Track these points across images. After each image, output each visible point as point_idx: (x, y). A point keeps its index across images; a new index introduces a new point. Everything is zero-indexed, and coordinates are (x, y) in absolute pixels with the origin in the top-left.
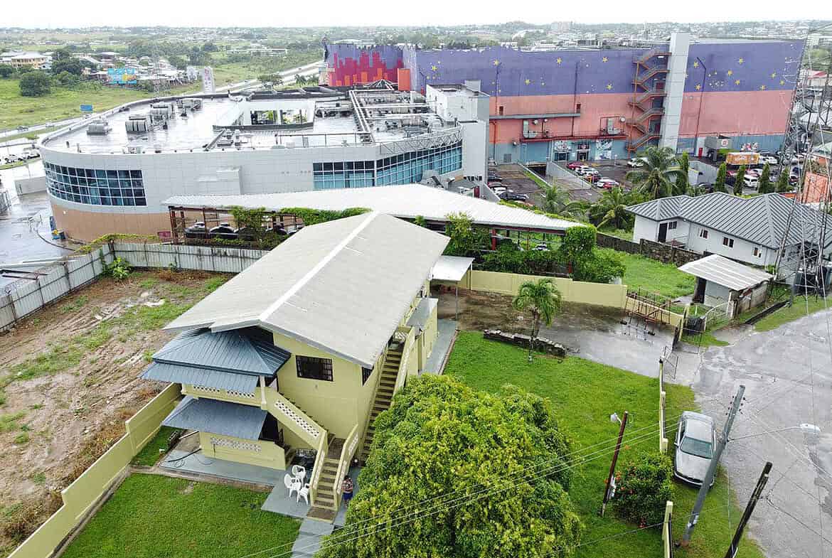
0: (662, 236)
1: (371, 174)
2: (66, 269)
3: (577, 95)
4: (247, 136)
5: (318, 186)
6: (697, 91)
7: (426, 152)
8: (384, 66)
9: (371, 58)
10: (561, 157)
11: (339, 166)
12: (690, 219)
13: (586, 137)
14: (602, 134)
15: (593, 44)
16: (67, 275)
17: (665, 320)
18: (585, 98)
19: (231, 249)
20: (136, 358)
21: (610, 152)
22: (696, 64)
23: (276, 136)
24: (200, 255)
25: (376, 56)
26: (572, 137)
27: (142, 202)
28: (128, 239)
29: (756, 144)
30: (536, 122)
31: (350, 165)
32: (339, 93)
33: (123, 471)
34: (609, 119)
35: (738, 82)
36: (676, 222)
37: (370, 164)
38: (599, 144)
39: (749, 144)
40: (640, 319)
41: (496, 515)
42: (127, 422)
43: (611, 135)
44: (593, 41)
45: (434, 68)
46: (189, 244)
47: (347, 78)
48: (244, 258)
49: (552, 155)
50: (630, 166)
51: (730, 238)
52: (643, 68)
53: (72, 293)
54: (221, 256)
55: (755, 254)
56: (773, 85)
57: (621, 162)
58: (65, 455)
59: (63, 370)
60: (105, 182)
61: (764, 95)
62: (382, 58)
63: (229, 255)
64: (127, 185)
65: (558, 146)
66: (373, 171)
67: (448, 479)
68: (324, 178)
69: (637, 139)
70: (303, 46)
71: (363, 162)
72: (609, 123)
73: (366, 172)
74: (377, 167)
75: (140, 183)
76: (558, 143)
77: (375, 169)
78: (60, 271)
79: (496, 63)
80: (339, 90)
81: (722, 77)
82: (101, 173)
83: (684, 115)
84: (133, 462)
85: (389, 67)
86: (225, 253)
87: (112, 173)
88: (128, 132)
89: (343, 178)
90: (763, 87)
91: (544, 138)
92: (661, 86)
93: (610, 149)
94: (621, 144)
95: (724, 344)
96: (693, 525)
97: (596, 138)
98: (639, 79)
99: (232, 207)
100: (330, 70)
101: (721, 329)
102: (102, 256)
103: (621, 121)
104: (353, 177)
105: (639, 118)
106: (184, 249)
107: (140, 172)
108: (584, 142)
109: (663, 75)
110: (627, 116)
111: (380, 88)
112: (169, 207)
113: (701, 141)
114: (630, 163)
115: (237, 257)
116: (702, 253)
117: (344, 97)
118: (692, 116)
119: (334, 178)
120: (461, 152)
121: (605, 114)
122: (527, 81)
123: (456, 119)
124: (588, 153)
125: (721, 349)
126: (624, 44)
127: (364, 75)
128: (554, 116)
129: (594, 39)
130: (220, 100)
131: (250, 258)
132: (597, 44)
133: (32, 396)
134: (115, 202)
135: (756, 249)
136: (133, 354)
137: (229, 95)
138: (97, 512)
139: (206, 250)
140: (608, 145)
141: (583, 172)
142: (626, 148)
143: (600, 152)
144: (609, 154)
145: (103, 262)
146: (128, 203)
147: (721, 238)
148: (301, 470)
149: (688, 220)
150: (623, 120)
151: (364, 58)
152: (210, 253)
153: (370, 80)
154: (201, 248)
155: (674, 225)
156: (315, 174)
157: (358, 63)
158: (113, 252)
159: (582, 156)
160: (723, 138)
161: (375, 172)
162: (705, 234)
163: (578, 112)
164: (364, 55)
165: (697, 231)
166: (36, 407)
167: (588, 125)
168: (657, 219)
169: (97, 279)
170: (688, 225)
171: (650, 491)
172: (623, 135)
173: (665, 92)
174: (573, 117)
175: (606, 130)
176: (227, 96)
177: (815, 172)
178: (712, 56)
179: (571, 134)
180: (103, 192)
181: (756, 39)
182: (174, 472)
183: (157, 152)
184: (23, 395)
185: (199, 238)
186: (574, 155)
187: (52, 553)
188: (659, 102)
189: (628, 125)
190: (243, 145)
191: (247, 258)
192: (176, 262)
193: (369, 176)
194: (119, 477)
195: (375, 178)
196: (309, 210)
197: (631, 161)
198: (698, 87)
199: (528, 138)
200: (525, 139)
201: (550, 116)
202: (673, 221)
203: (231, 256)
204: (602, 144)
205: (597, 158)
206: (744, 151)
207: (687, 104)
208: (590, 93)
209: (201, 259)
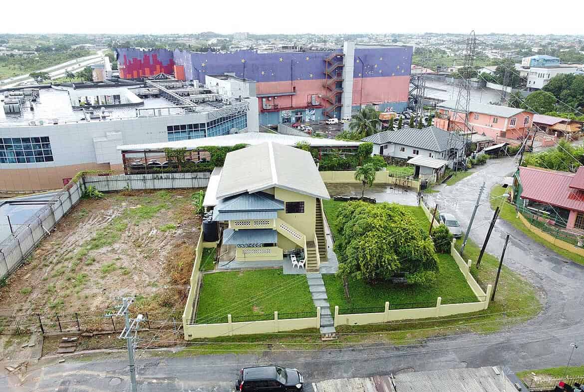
0: (381, 152)
1: (203, 132)
2: (69, 193)
3: (293, 81)
5: (170, 140)
6: (360, 77)
7: (229, 117)
8: (160, 63)
9: (151, 59)
10: (287, 121)
11: (183, 127)
12: (395, 142)
13: (300, 108)
14: (309, 105)
15: (293, 49)
16: (70, 197)
18: (298, 83)
19: (165, 174)
20: (154, 231)
21: (314, 116)
22: (358, 61)
23: (137, 110)
24: (144, 180)
25: (155, 56)
26: (292, 108)
27: (50, 159)
29: (392, 108)
30: (270, 99)
31: (190, 126)
32: (138, 83)
33: (199, 274)
34: (313, 96)
35: (380, 71)
36: (388, 145)
37: (203, 125)
38: (307, 112)
39: (388, 108)
41: (413, 238)
43: (314, 106)
44: (293, 47)
45: (203, 65)
46: (137, 173)
47: (135, 73)
48: (173, 178)
49: (281, 121)
50: (327, 124)
51: (417, 149)
52: (330, 64)
53: (73, 208)
54: (158, 179)
55: (430, 156)
56: (398, 73)
57: (321, 122)
58: (159, 275)
59: (114, 242)
60: (20, 146)
61: (394, 79)
62: (159, 59)
63: (163, 177)
64: (38, 148)
65: (284, 114)
66: (205, 129)
68: (174, 136)
69: (329, 108)
70: (48, 49)
72: (312, 98)
73: (201, 130)
74: (207, 127)
75: (48, 146)
76: (284, 112)
77: (206, 128)
79: (243, 61)
80: (137, 81)
81: (372, 68)
83: (354, 92)
84: (201, 270)
85: (165, 64)
86: (161, 177)
87: (26, 140)
88: (7, 113)
89: (186, 135)
90: (393, 75)
91: (275, 109)
92: (340, 75)
93: (314, 114)
94: (320, 111)
95: (438, 192)
96: (465, 245)
97: (306, 108)
98: (329, 70)
99: (166, 149)
100: (122, 67)
101: (434, 186)
103: (319, 97)
104: (193, 134)
105: (329, 94)
106: (134, 177)
107: (48, 138)
108: (299, 110)
109: (341, 68)
110: (323, 93)
111: (160, 79)
112: (121, 151)
113: (363, 107)
114: (327, 122)
115: (169, 178)
116: (407, 158)
117: (143, 86)
118: (358, 92)
119: (181, 135)
120: (246, 117)
121: (311, 93)
122: (263, 73)
123: (240, 96)
124: (302, 117)
125: (438, 193)
126: (313, 48)
127: (147, 70)
128: (281, 95)
129: (293, 45)
130: (46, 89)
131: (177, 179)
132: (296, 49)
133: (109, 255)
134: (29, 161)
135: (430, 154)
137: (52, 86)
139: (149, 176)
140: (314, 112)
141: (303, 128)
142: (323, 114)
143: (309, 116)
144: (314, 118)
145: (81, 189)
146: (38, 160)
147: (412, 150)
150: (320, 96)
151: (146, 57)
152: (152, 178)
153: (152, 73)
154: (146, 175)
155: (386, 147)
156: (168, 133)
157: (142, 62)
158: (84, 183)
159: (298, 119)
160: (375, 105)
161: (206, 130)
162: (403, 150)
163: (294, 92)
164: (145, 56)
165: (399, 148)
166: (118, 259)
167: (300, 100)
168: (379, 144)
169: (81, 200)
170: (394, 146)
171: (444, 237)
172: (321, 105)
173: (343, 78)
174: (292, 95)
175: (311, 103)
176: (50, 87)
177: (439, 118)
178: (366, 56)
179: (291, 106)
180: (18, 154)
181: (384, 46)
182: (228, 269)
183: (55, 124)
184: (103, 255)
185: (139, 170)
186: (293, 119)
188: (340, 84)
189: (323, 99)
190: (107, 118)
191: (175, 178)
192: (128, 186)
193: (203, 133)
194: (199, 277)
195: (207, 134)
196: (214, 147)
197: (328, 121)
198: (360, 75)
199: (266, 110)
200: (264, 110)
201: (279, 95)
202: (386, 144)
203: (165, 178)
204: (310, 111)
205: (307, 120)
206: (386, 112)
207: (355, 85)
208: (300, 79)
209: (145, 182)
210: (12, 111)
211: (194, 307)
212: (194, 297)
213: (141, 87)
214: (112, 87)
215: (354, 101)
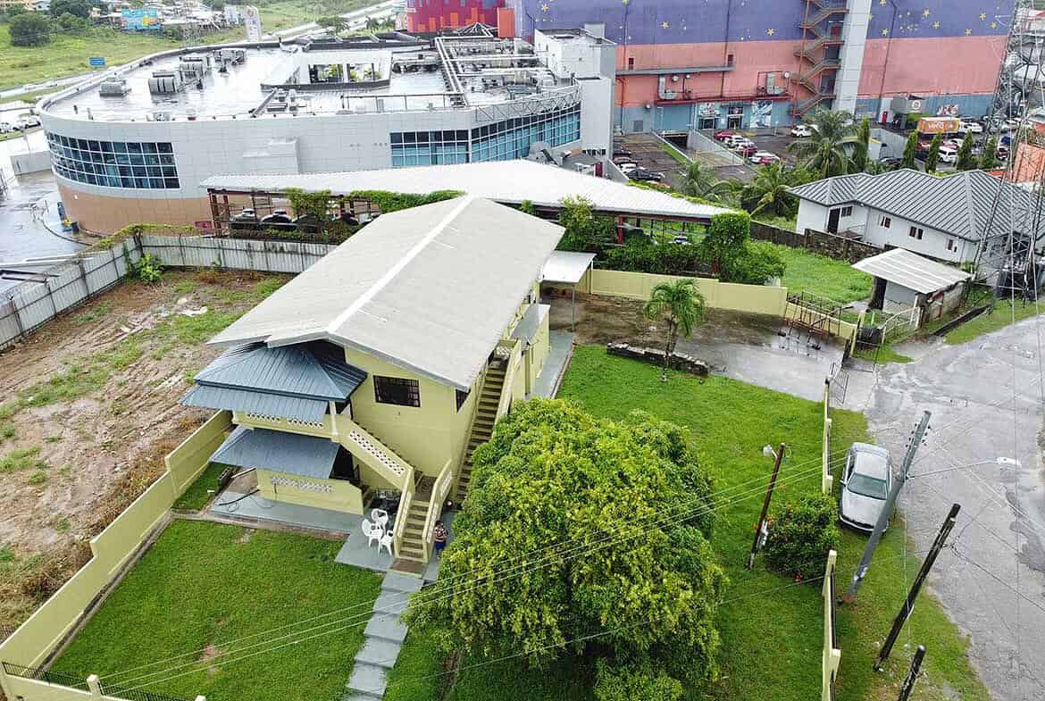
0: (833, 224)
1: (464, 148)
2: (82, 269)
3: (729, 43)
4: (304, 98)
5: (397, 163)
6: (884, 36)
7: (534, 119)
8: (479, 5)
10: (707, 124)
11: (423, 136)
12: (869, 203)
13: (739, 98)
14: (760, 94)
16: (83, 276)
17: (832, 331)
18: (740, 48)
19: (288, 244)
20: (175, 379)
21: (769, 117)
22: (883, 3)
23: (342, 97)
24: (249, 250)
26: (721, 98)
27: (173, 184)
28: (159, 232)
29: (956, 107)
30: (675, 78)
31: (437, 135)
32: (423, 41)
33: (164, 516)
34: (769, 75)
35: (936, 25)
36: (851, 208)
37: (462, 134)
38: (755, 105)
39: (948, 106)
40: (802, 329)
42: (168, 457)
43: (771, 95)
45: (544, 8)
46: (235, 237)
47: (432, 21)
48: (305, 254)
49: (696, 122)
50: (795, 136)
51: (918, 227)
52: (815, 7)
53: (91, 299)
54: (276, 252)
55: (950, 248)
56: (980, 29)
57: (783, 130)
58: (92, 498)
59: (83, 394)
60: (125, 158)
61: (970, 42)
63: (286, 250)
64: (154, 162)
65: (703, 110)
66: (467, 144)
67: (562, 525)
68: (404, 152)
69: (803, 100)
71: (454, 132)
72: (769, 80)
73: (458, 144)
74: (473, 138)
75: (170, 160)
76: (703, 106)
77: (470, 140)
78: (73, 272)
80: (422, 38)
81: (916, 18)
82: (120, 146)
83: (865, 69)
84: (177, 506)
85: (487, 6)
86: (282, 248)
87: (134, 147)
88: (153, 93)
89: (427, 152)
90: (968, 32)
91: (685, 100)
92: (837, 31)
93: (769, 114)
94: (784, 106)
95: (905, 360)
96: (860, 579)
97: (752, 99)
98: (811, 21)
99: (289, 190)
100: (411, 10)
101: (904, 342)
102: (126, 253)
103: (784, 78)
104: (442, 151)
105: (807, 73)
106: (229, 243)
107: (169, 144)
108: (738, 104)
109: (840, 17)
110: (792, 70)
111: (473, 35)
112: (209, 190)
113: (886, 103)
114: (794, 131)
115: (297, 253)
116: (883, 247)
117: (428, 47)
118: (875, 70)
119: (416, 152)
120: (579, 118)
121: (768, 67)
122: (665, 25)
123: (573, 75)
124: (741, 117)
125: (902, 366)
127: (454, 17)
128: (700, 70)
130: (269, 50)
131: (313, 255)
133: (48, 426)
134: (140, 184)
135: (951, 241)
136: (171, 375)
137: (281, 44)
138: (135, 565)
139: (258, 245)
140: (769, 108)
141: (734, 143)
142: (789, 113)
143: (756, 117)
144: (768, 121)
145: (128, 261)
146: (156, 185)
147: (907, 227)
148: (383, 514)
149: (865, 205)
150: (787, 75)
152: (263, 249)
153: (462, 23)
154: (251, 242)
155: (848, 212)
156: (393, 147)
157: (447, 2)
158: (140, 247)
159: (734, 123)
160: (915, 98)
161: (470, 144)
162: (887, 223)
163: (730, 65)
165: (877, 218)
166: (53, 440)
167: (742, 82)
168: (827, 203)
169: (120, 282)
170: (866, 211)
171: (808, 538)
172: (787, 95)
173: (843, 39)
174: (723, 72)
175: (764, 89)
176: (277, 46)
177: (1030, 143)
179: (719, 94)
180: (123, 171)
182: (228, 517)
183: (190, 119)
184: (37, 424)
185: (247, 229)
186: (723, 121)
187: (82, 613)
188: (834, 52)
189: (793, 82)
190: (300, 110)
191: (309, 254)
192: (219, 259)
193: (462, 150)
194: (160, 524)
195: (470, 153)
196: (386, 194)
197: (796, 129)
198: (885, 32)
199: (665, 100)
200: (661, 100)
201: (694, 71)
202: (847, 206)
203: (289, 252)
204: (760, 107)
205: (753, 125)
206: (941, 116)
207: (869, 54)
208: (745, 40)
209: (251, 256)
210: (162, 90)
211: (87, 611)
212: (110, 581)
213: (423, 50)
214: (367, 48)
215: (862, 89)
